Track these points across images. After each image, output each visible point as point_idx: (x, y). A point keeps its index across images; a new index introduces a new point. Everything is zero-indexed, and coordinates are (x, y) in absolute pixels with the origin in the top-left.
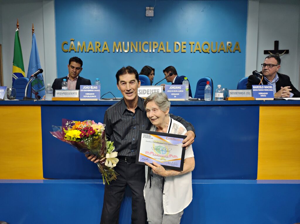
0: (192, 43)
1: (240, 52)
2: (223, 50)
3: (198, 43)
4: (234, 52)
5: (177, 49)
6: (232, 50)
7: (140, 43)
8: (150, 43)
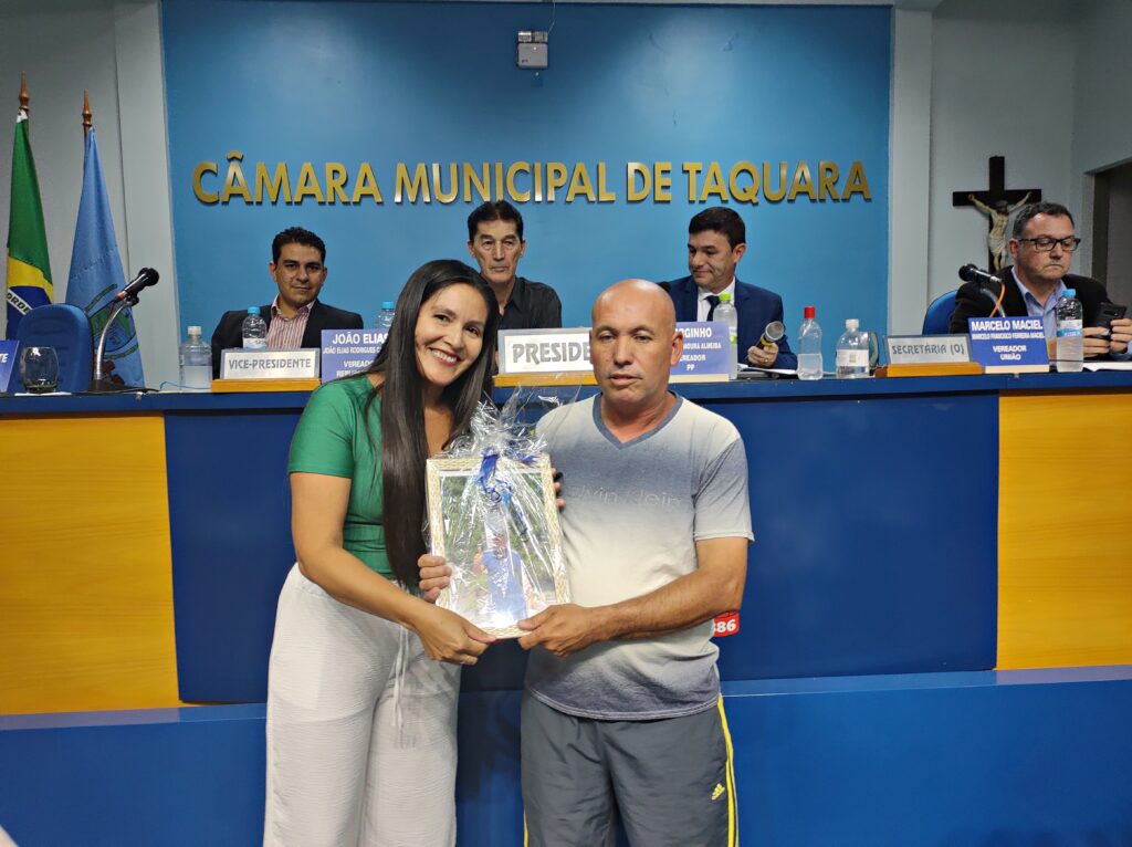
0: (691, 166)
1: (868, 200)
2: (807, 193)
3: (715, 166)
4: (844, 200)
5: (637, 191)
6: (840, 191)
7: (499, 167)
8: (538, 166)
